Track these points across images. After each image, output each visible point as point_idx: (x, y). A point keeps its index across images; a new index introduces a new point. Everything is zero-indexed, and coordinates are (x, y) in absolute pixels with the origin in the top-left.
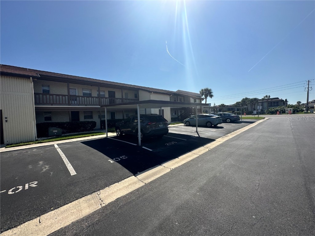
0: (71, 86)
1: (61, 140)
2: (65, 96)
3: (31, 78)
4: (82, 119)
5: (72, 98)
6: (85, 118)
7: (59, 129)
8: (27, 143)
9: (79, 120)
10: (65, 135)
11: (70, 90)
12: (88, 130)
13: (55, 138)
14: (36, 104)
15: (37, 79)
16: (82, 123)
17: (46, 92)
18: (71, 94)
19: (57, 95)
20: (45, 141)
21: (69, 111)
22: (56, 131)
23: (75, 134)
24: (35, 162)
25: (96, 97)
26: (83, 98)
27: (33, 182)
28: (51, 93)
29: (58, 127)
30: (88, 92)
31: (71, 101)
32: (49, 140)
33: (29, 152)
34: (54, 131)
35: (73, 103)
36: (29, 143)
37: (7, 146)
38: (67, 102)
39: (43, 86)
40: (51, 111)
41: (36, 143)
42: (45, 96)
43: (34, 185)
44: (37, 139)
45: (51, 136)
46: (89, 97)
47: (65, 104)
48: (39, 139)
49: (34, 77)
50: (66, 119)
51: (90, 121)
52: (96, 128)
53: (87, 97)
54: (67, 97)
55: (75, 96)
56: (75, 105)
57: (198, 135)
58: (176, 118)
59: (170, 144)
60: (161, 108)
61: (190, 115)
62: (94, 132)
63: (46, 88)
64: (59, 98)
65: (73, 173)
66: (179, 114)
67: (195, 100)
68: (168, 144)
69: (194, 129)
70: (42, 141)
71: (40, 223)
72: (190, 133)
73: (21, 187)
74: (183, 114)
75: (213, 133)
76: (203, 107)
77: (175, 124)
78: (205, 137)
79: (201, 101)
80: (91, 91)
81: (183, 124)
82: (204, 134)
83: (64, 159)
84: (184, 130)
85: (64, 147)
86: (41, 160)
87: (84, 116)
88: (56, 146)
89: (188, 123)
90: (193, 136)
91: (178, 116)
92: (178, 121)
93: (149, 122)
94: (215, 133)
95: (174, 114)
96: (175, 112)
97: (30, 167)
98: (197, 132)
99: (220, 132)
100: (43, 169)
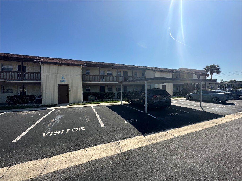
0: (101, 69)
2: (97, 76)
3: (81, 66)
4: (106, 91)
5: (101, 77)
6: (108, 90)
7: (94, 97)
8: (78, 104)
9: (104, 91)
11: (100, 72)
12: (110, 99)
13: (91, 102)
14: (83, 81)
15: (84, 66)
16: (106, 93)
17: (88, 74)
18: (101, 74)
19: (93, 75)
20: (87, 103)
21: (99, 86)
22: (92, 98)
24: (83, 116)
25: (115, 76)
26: (107, 77)
27: (83, 127)
28: (90, 74)
30: (110, 73)
31: (100, 79)
33: (80, 109)
34: (91, 98)
37: (70, 105)
39: (86, 70)
40: (90, 85)
41: (82, 104)
42: (87, 76)
43: (83, 129)
44: (83, 102)
45: (89, 101)
47: (97, 81)
49: (83, 65)
50: (97, 91)
52: (114, 97)
53: (110, 76)
54: (98, 76)
55: (103, 75)
56: (102, 81)
57: (203, 109)
58: (178, 93)
59: (172, 115)
60: (164, 84)
61: (193, 90)
62: (113, 100)
63: (88, 71)
64: (94, 77)
65: (103, 125)
66: (181, 89)
67: (198, 77)
68: (171, 114)
69: (198, 103)
70: (85, 103)
71: (87, 152)
72: (192, 107)
73: (77, 129)
74: (185, 90)
75: (222, 109)
76: (207, 83)
77: (176, 97)
78: (211, 112)
79: (205, 78)
80: (112, 72)
81: (185, 98)
82: (209, 109)
83: (97, 116)
84: (186, 103)
85: (97, 108)
86: (86, 115)
87: (108, 89)
88: (93, 107)
89: (190, 98)
90: (196, 110)
91: (180, 91)
92: (180, 95)
93: (154, 95)
94: (223, 109)
95: (176, 89)
96: (177, 87)
97: (81, 118)
98: (201, 106)
99: (230, 109)
100: (87, 120)
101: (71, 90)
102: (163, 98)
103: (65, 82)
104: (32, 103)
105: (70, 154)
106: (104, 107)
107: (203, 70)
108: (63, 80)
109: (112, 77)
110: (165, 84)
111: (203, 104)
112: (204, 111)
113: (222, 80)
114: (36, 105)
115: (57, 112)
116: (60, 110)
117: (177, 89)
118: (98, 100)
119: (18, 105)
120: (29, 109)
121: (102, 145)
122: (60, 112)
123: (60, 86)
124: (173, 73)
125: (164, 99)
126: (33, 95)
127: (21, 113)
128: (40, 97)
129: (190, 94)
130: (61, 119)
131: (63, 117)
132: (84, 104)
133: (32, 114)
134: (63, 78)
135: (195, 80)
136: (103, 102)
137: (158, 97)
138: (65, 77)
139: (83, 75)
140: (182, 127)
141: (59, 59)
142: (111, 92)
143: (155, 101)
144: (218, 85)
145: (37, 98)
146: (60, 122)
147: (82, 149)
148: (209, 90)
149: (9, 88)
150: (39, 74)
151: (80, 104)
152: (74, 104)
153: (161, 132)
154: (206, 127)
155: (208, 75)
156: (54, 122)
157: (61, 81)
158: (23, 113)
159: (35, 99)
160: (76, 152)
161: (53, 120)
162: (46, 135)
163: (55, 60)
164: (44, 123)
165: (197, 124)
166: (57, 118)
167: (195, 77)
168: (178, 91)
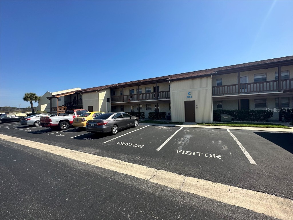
0: (242, 74)
1: (231, 126)
2: (235, 85)
3: (211, 76)
4: (252, 107)
5: (242, 86)
6: (256, 106)
7: (230, 116)
8: (207, 124)
9: (248, 108)
10: (234, 122)
11: (241, 79)
12: (260, 120)
13: (225, 123)
15: (215, 75)
16: (253, 111)
17: (219, 85)
18: (241, 82)
19: (228, 86)
20: (219, 125)
21: (238, 100)
22: (227, 118)
23: (244, 122)
24: (216, 140)
25: (273, 81)
26: (255, 85)
27: (218, 155)
29: (228, 114)
30: (261, 77)
31: (241, 89)
32: (221, 125)
33: (210, 131)
34: (225, 118)
35: (243, 91)
36: (209, 124)
37: (197, 124)
38: (237, 91)
39: (217, 80)
40: (223, 100)
41: (212, 125)
42: (218, 88)
43: (219, 157)
44: (213, 122)
45: (222, 122)
46: (263, 83)
47: (236, 93)
48: (214, 122)
49: (213, 74)
50: (235, 107)
51: (263, 110)
52: (271, 118)
53: (260, 83)
54: (237, 86)
55: (246, 83)
56: (245, 92)
62: (269, 123)
63: (219, 82)
64: (230, 88)
65: (252, 162)
70: (217, 125)
71: (230, 191)
73: (211, 155)
80: (266, 75)
83: (239, 145)
85: (237, 133)
86: (220, 140)
87: (255, 104)
88: (229, 131)
97: (213, 142)
100: (223, 147)
101: (198, 107)
103: (191, 98)
104: (163, 119)
105: (207, 183)
106: (251, 133)
108: (190, 97)
109: (265, 84)
114: (167, 121)
115: (185, 130)
116: (187, 129)
118: (236, 122)
119: (155, 120)
120: (163, 124)
121: (255, 192)
122: (188, 131)
123: (186, 103)
126: (164, 112)
127: (158, 127)
128: (169, 113)
130: (191, 139)
131: (192, 137)
132: (214, 125)
133: (165, 130)
134: (190, 94)
136: (247, 125)
138: (191, 93)
139: (213, 87)
141: (184, 74)
142: (263, 109)
145: (167, 115)
146: (189, 141)
147: (222, 183)
149: (149, 106)
150: (168, 92)
151: (210, 124)
152: (201, 123)
156: (184, 140)
157: (187, 97)
158: (159, 127)
159: (166, 116)
160: (214, 183)
161: (182, 139)
162: (179, 152)
163: (181, 75)
164: (175, 139)
166: (187, 137)
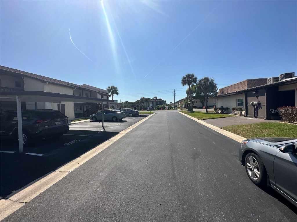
57: (104, 129)
58: (82, 114)
59: (71, 143)
60: (60, 103)
61: (97, 111)
66: (85, 110)
67: (102, 97)
68: (68, 143)
69: (100, 124)
72: (95, 128)
74: (89, 110)
75: (118, 127)
76: (109, 103)
77: (79, 120)
78: (111, 131)
79: (108, 98)
81: (89, 120)
82: (109, 128)
84: (90, 125)
89: (94, 119)
90: (98, 131)
91: (84, 112)
92: (84, 117)
93: (38, 120)
94: (120, 126)
95: (79, 109)
96: (81, 107)
98: (103, 127)
99: (124, 125)
102: (56, 123)
107: (106, 90)
110: (62, 103)
111: (105, 124)
112: (105, 131)
113: (121, 101)
117: (81, 109)
124: (74, 90)
125: (58, 123)
129: (94, 115)
135: (99, 100)
137: (46, 122)
140: (81, 156)
143: (41, 129)
144: (118, 105)
148: (111, 110)
153: (48, 175)
154: (105, 148)
155: (110, 96)
165: (98, 147)
167: (99, 97)
168: (82, 112)
